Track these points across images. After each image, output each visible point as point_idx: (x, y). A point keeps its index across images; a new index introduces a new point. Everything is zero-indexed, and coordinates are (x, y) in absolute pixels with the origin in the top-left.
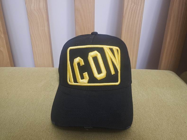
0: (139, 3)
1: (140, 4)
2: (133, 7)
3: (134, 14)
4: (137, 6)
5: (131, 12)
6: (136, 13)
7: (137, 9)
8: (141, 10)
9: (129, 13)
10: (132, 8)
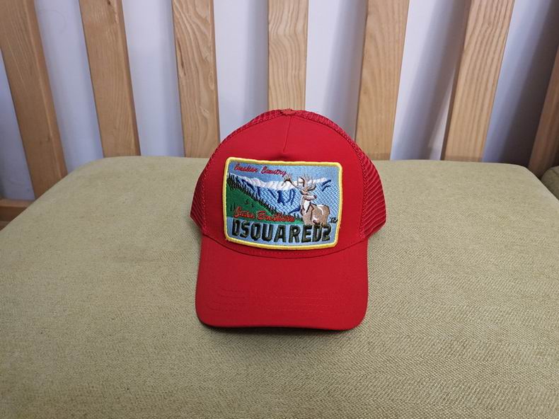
0: (498, 22)
1: (500, 24)
2: (486, 31)
3: (486, 46)
4: (494, 30)
5: (482, 42)
6: (491, 43)
7: (494, 36)
8: (502, 38)
9: (476, 43)
10: (482, 32)
